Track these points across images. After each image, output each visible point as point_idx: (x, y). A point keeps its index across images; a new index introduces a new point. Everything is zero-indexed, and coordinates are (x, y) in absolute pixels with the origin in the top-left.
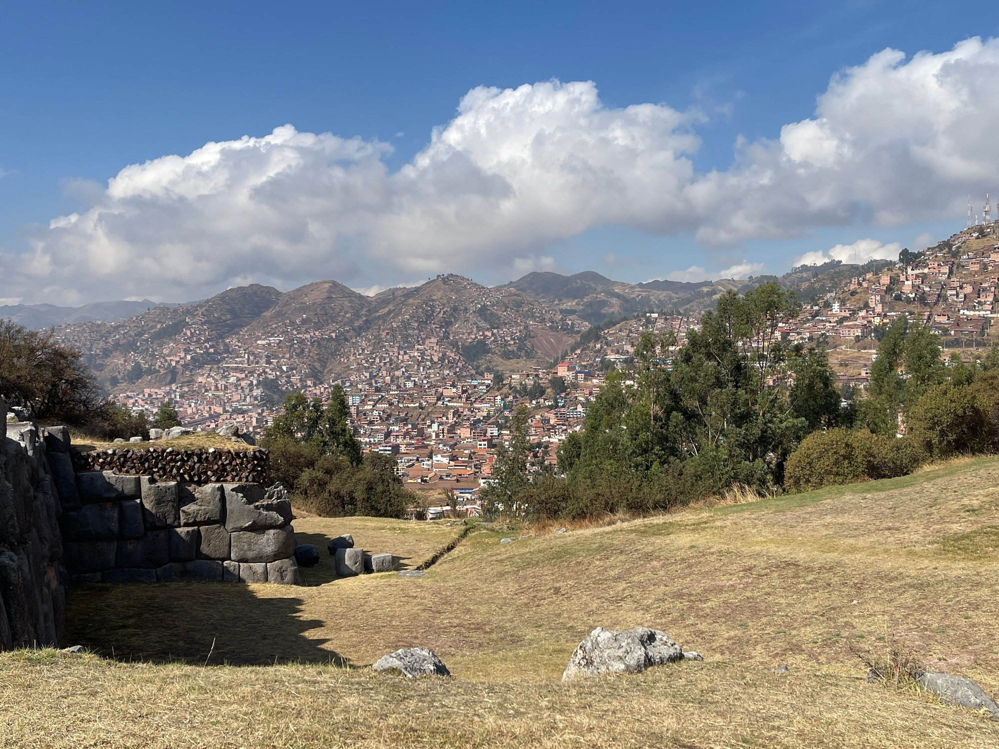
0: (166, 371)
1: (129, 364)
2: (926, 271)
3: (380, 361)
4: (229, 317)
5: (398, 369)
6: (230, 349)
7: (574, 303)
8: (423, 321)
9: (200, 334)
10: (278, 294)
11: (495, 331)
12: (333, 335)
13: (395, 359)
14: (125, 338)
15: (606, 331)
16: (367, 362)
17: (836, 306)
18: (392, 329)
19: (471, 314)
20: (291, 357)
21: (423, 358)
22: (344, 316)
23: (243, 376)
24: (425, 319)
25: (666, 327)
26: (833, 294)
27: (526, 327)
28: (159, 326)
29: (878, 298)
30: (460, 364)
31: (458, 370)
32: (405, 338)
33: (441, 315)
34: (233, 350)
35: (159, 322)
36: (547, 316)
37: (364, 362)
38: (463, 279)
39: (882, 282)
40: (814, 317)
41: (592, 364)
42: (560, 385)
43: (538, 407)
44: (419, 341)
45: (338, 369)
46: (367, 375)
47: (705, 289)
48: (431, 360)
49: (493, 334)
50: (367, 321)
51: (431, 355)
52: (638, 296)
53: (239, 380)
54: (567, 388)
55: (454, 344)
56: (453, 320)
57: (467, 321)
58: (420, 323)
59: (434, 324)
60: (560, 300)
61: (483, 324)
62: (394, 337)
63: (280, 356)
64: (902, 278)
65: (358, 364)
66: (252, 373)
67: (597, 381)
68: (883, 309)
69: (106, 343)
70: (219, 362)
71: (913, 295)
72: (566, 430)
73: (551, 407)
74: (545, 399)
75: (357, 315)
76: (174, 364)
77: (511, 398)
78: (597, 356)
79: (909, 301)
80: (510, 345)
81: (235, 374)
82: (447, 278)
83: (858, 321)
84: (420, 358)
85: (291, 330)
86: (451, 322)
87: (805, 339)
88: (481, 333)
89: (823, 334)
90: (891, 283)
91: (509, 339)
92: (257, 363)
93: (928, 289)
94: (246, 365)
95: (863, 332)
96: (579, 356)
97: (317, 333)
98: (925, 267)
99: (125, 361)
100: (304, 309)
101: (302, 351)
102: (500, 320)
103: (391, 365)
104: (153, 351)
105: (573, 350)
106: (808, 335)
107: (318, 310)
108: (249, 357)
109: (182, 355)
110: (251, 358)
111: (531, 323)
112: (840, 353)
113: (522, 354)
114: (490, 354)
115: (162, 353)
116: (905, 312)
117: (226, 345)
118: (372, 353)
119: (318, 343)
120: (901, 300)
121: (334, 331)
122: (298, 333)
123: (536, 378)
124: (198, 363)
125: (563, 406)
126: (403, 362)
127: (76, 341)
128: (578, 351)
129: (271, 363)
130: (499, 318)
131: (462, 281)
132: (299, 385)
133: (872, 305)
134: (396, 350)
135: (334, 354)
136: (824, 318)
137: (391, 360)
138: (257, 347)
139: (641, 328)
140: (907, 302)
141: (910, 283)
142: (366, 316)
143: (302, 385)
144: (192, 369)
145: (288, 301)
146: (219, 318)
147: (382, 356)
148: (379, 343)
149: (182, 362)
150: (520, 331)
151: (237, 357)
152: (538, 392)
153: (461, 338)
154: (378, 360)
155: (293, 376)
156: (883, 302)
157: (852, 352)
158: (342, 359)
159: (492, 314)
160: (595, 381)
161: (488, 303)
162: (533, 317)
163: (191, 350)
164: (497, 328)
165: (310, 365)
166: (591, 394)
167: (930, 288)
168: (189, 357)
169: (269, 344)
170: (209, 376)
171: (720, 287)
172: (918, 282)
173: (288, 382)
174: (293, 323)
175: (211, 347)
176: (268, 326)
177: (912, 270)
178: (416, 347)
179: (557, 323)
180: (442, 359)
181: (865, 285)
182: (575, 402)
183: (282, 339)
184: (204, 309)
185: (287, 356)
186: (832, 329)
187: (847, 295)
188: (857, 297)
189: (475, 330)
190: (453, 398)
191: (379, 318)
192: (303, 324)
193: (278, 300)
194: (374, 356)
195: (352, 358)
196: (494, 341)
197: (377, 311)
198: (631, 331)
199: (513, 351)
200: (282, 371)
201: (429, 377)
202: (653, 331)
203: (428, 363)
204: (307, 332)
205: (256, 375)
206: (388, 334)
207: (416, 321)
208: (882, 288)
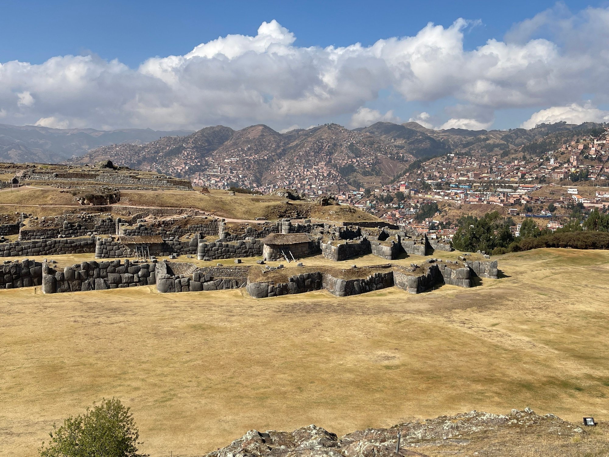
0: (175, 175)
1: (153, 169)
2: (604, 142)
3: (294, 175)
4: (206, 144)
5: (304, 180)
6: (209, 164)
7: (403, 142)
8: (317, 152)
9: (192, 154)
10: (233, 131)
11: (358, 159)
12: (266, 157)
13: (302, 174)
14: (148, 154)
15: (424, 163)
16: (286, 174)
17: (552, 161)
18: (299, 155)
19: (344, 148)
20: (244, 170)
21: (318, 174)
22: (271, 147)
23: (219, 180)
24: (318, 150)
25: (458, 162)
26: (552, 152)
27: (376, 157)
28: (168, 148)
29: (575, 157)
30: (339, 178)
31: (338, 181)
32: (307, 161)
33: (327, 148)
34: (210, 164)
35: (167, 145)
36: (388, 151)
37: (284, 174)
38: (339, 126)
39: (579, 148)
40: (540, 165)
41: (415, 182)
42: (401, 196)
43: (389, 208)
44: (315, 163)
45: (270, 178)
46: (288, 182)
47: (483, 137)
48: (323, 176)
49: (357, 161)
50: (283, 150)
51: (323, 172)
52: (442, 138)
53: (216, 182)
54: (405, 198)
55: (335, 166)
56: (333, 151)
57: (342, 152)
58: (315, 153)
59: (323, 153)
60: (395, 140)
61: (352, 155)
62: (301, 160)
63: (238, 169)
64: (590, 146)
65: (282, 176)
66: (223, 178)
67: (421, 195)
68: (577, 163)
69: (139, 157)
70: (203, 171)
71: (595, 156)
72: (405, 221)
73: (396, 208)
74: (393, 204)
75: (278, 147)
76: (179, 171)
77: (374, 202)
78: (418, 178)
79: (592, 159)
80: (367, 168)
81: (214, 179)
82: (331, 126)
83: (563, 169)
84: (316, 174)
85: (242, 154)
86: (333, 153)
87: (533, 178)
88: (350, 160)
89: (543, 176)
90: (584, 148)
91: (366, 164)
92: (225, 172)
93: (604, 153)
94: (219, 174)
95: (564, 176)
96: (408, 177)
97: (256, 156)
98: (604, 140)
99: (151, 168)
100: (248, 141)
101: (250, 167)
102: (361, 152)
103: (300, 177)
104: (167, 163)
105: (405, 173)
106: (535, 175)
107: (257, 142)
108: (220, 169)
109: (184, 166)
110: (222, 170)
111: (379, 154)
112: (551, 187)
113: (374, 173)
114: (355, 173)
115: (172, 164)
116: (589, 165)
117: (206, 161)
118: (289, 169)
119: (257, 162)
120: (588, 158)
121: (266, 155)
122: (246, 156)
123: (388, 192)
124: (192, 171)
125: (403, 208)
126: (307, 175)
127: (122, 155)
128: (408, 174)
129: (233, 173)
130: (360, 151)
131: (338, 128)
132: (249, 186)
133: (572, 161)
134: (302, 168)
135: (267, 169)
136: (545, 167)
137: (300, 174)
138: (225, 163)
139: (444, 162)
140: (591, 160)
141: (594, 149)
142: (283, 146)
143: (251, 186)
144: (189, 174)
145: (239, 136)
146: (201, 145)
147: (294, 172)
148: (292, 164)
149: (184, 170)
150: (373, 160)
151: (214, 169)
152: (389, 199)
153: (339, 162)
154: (292, 174)
155: (246, 181)
156: (577, 159)
157: (558, 187)
158: (272, 172)
159: (356, 149)
160: (420, 195)
161: (354, 142)
162: (380, 151)
163: (188, 164)
164: (359, 157)
165: (254, 175)
166: (418, 202)
167: (605, 152)
168: (187, 168)
169: (231, 162)
170: (200, 179)
171: (491, 135)
172: (599, 148)
173: (243, 184)
174: (243, 150)
175: (199, 162)
176: (228, 151)
177: (597, 141)
178: (314, 167)
179: (394, 155)
180: (329, 175)
181: (569, 149)
182: (410, 206)
183: (238, 159)
184: (193, 139)
185: (242, 169)
186: (549, 173)
187: (559, 154)
188: (564, 155)
189: (346, 158)
190: (343, 201)
191: (291, 148)
192: (248, 150)
193: (233, 135)
194: (290, 171)
195: (277, 172)
196: (358, 165)
197: (289, 144)
198: (438, 164)
199: (369, 171)
200: (239, 178)
201: (322, 185)
202: (451, 164)
203: (321, 177)
204: (251, 155)
205: (225, 180)
206: (297, 158)
207: (313, 152)
208: (578, 151)
